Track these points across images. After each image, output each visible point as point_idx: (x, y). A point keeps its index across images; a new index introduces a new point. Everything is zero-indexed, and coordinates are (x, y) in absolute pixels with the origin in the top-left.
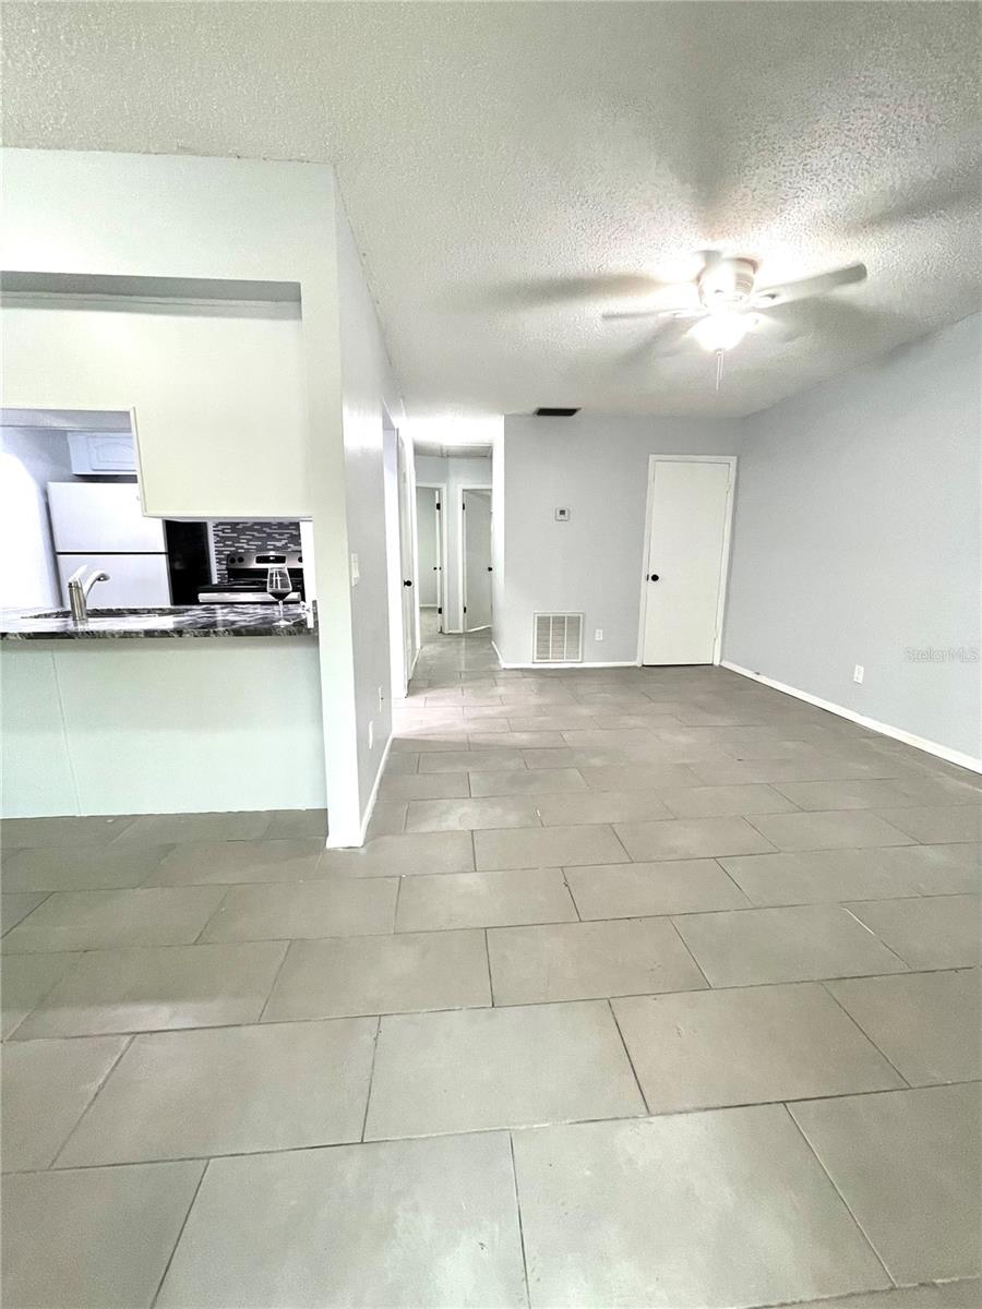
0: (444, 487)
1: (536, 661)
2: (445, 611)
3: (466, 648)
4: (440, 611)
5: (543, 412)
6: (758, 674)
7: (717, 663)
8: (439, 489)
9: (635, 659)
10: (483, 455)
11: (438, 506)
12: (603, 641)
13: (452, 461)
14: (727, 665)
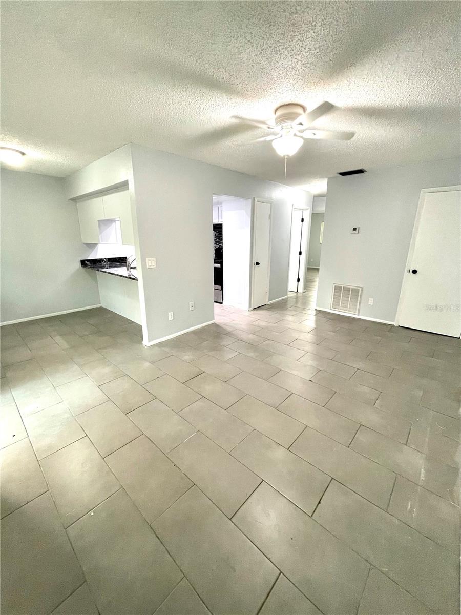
1: (332, 309)
9: (393, 321)
12: (373, 305)
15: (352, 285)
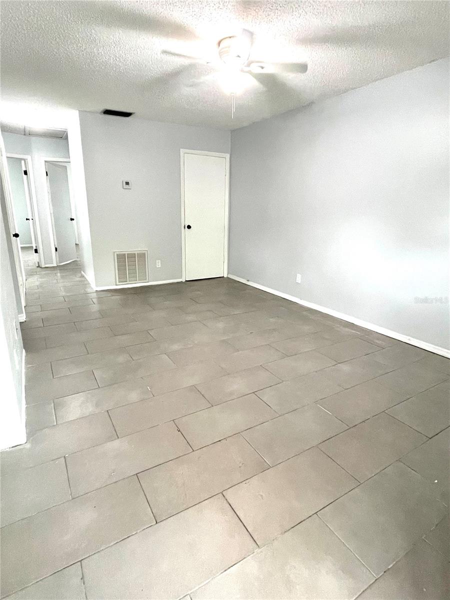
0: (28, 157)
1: (118, 284)
2: (40, 250)
3: (62, 277)
4: (36, 251)
5: (108, 112)
6: (248, 281)
7: (225, 276)
8: (25, 160)
9: (181, 278)
10: (60, 137)
11: (26, 173)
12: (160, 268)
13: (33, 139)
14: (232, 277)
15: (136, 249)
